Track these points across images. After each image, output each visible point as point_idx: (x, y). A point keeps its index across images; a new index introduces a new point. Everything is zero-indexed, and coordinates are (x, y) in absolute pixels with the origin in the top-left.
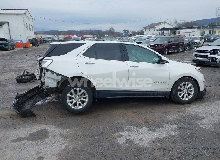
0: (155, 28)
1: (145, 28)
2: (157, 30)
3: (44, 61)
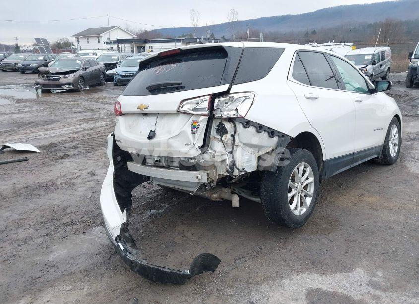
0: (99, 38)
1: (77, 36)
2: (107, 43)
3: (236, 96)
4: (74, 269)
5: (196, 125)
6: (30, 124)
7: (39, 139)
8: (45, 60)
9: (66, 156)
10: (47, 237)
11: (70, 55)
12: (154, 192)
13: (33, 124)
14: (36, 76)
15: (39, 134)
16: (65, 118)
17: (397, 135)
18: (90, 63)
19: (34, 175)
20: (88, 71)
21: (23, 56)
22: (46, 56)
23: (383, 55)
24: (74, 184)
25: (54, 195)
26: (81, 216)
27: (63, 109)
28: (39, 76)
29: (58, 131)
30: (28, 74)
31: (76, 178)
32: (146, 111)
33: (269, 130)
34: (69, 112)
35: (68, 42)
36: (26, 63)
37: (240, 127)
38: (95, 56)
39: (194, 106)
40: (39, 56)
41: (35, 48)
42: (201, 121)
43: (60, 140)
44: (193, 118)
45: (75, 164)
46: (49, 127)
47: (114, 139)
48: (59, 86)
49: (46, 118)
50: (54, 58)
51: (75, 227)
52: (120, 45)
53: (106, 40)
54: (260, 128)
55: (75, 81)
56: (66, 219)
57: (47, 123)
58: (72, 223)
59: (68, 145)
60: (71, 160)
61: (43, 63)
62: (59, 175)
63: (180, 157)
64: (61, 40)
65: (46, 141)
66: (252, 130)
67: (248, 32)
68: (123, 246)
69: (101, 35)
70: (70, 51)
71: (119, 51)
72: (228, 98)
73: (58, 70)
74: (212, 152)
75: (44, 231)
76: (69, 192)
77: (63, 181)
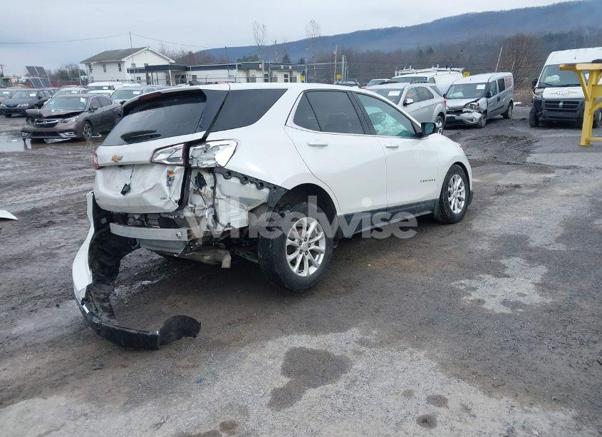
0: (120, 64)
1: (88, 62)
2: (131, 71)
3: (212, 144)
4: (38, 340)
5: (171, 176)
6: (9, 185)
7: (19, 204)
8: (40, 98)
9: (51, 223)
10: (13, 312)
11: (75, 90)
12: (152, 261)
13: (13, 185)
14: (23, 121)
15: (20, 197)
16: (58, 176)
17: (463, 188)
18: (100, 101)
19: (6, 247)
20: (96, 112)
21: (8, 93)
22: (41, 93)
23: (502, 84)
24: (54, 255)
25: (29, 269)
26: (57, 289)
27: (58, 165)
28: (27, 121)
29: (45, 194)
30: (14, 117)
31: (59, 248)
32: (120, 162)
33: (257, 182)
34: (65, 169)
35: (77, 70)
36: (11, 102)
37: (220, 178)
38: (111, 92)
39: (168, 155)
40: (31, 92)
41: (27, 80)
42: (177, 172)
43: (46, 204)
44: (168, 169)
45: (61, 233)
46: (35, 188)
47: (94, 196)
48: (56, 134)
49: (32, 177)
50: (51, 94)
51: (47, 300)
52: (150, 74)
53: (130, 67)
54: (245, 179)
55: (77, 126)
56: (39, 292)
57: (32, 183)
58: (45, 296)
59: (55, 210)
60: (56, 227)
61: (37, 101)
62: (38, 245)
63: (160, 214)
64: (67, 67)
65: (28, 205)
66: (234, 181)
67: (335, 53)
68: (89, 309)
69: (122, 60)
70: (77, 84)
71: (148, 83)
72: (204, 146)
73: (54, 112)
74: (192, 206)
75: (9, 306)
76: (47, 264)
77: (43, 252)
